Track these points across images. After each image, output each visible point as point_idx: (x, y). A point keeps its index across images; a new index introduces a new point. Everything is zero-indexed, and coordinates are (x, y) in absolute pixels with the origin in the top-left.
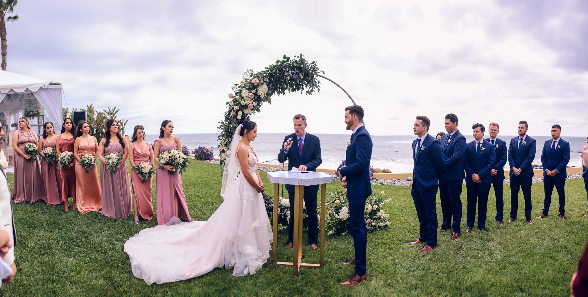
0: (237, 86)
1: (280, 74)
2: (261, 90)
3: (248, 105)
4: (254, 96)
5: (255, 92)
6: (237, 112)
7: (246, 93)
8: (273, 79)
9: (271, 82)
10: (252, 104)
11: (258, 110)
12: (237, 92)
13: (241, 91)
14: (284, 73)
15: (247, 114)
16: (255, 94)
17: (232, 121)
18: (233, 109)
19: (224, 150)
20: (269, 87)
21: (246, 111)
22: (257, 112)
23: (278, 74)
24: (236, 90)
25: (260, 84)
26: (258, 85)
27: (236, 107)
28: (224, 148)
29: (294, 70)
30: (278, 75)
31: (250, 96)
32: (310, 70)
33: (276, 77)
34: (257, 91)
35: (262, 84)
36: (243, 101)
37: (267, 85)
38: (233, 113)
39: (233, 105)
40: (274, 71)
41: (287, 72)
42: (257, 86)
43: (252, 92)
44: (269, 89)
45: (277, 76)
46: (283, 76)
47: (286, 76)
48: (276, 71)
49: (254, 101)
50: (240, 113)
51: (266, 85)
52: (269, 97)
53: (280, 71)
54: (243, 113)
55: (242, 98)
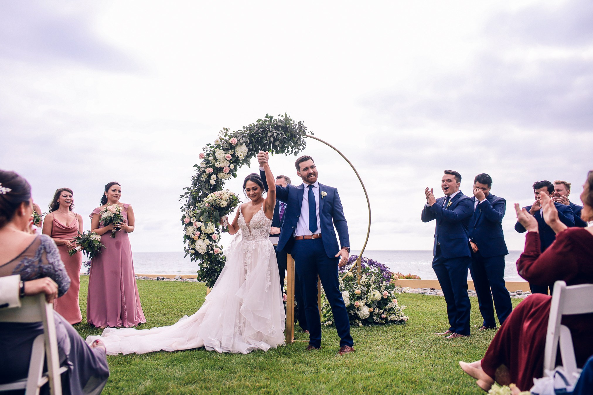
0: (210, 146)
1: (262, 134)
2: (240, 151)
3: (223, 168)
4: (231, 158)
5: (232, 153)
6: (210, 175)
7: (221, 154)
8: (254, 140)
9: (251, 142)
10: (229, 166)
11: (235, 175)
12: (208, 152)
13: (214, 152)
14: (268, 132)
15: (221, 179)
16: (233, 155)
17: (203, 186)
18: (204, 172)
19: (192, 222)
20: (249, 149)
21: (221, 175)
22: (232, 177)
23: (260, 134)
24: (207, 151)
25: (239, 144)
26: (237, 145)
27: (210, 170)
28: (192, 220)
29: (279, 130)
30: (260, 136)
31: (227, 157)
32: (297, 129)
33: (258, 138)
34: (235, 152)
35: (241, 144)
36: (218, 163)
37: (247, 146)
38: (204, 177)
39: (204, 168)
40: (255, 131)
41: (270, 132)
42: (235, 146)
43: (229, 153)
44: (248, 150)
45: (258, 136)
46: (266, 136)
47: (270, 137)
48: (257, 130)
49: (231, 163)
50: (214, 177)
51: (245, 146)
52: (248, 159)
53: (262, 131)
54: (217, 177)
55: (216, 159)
